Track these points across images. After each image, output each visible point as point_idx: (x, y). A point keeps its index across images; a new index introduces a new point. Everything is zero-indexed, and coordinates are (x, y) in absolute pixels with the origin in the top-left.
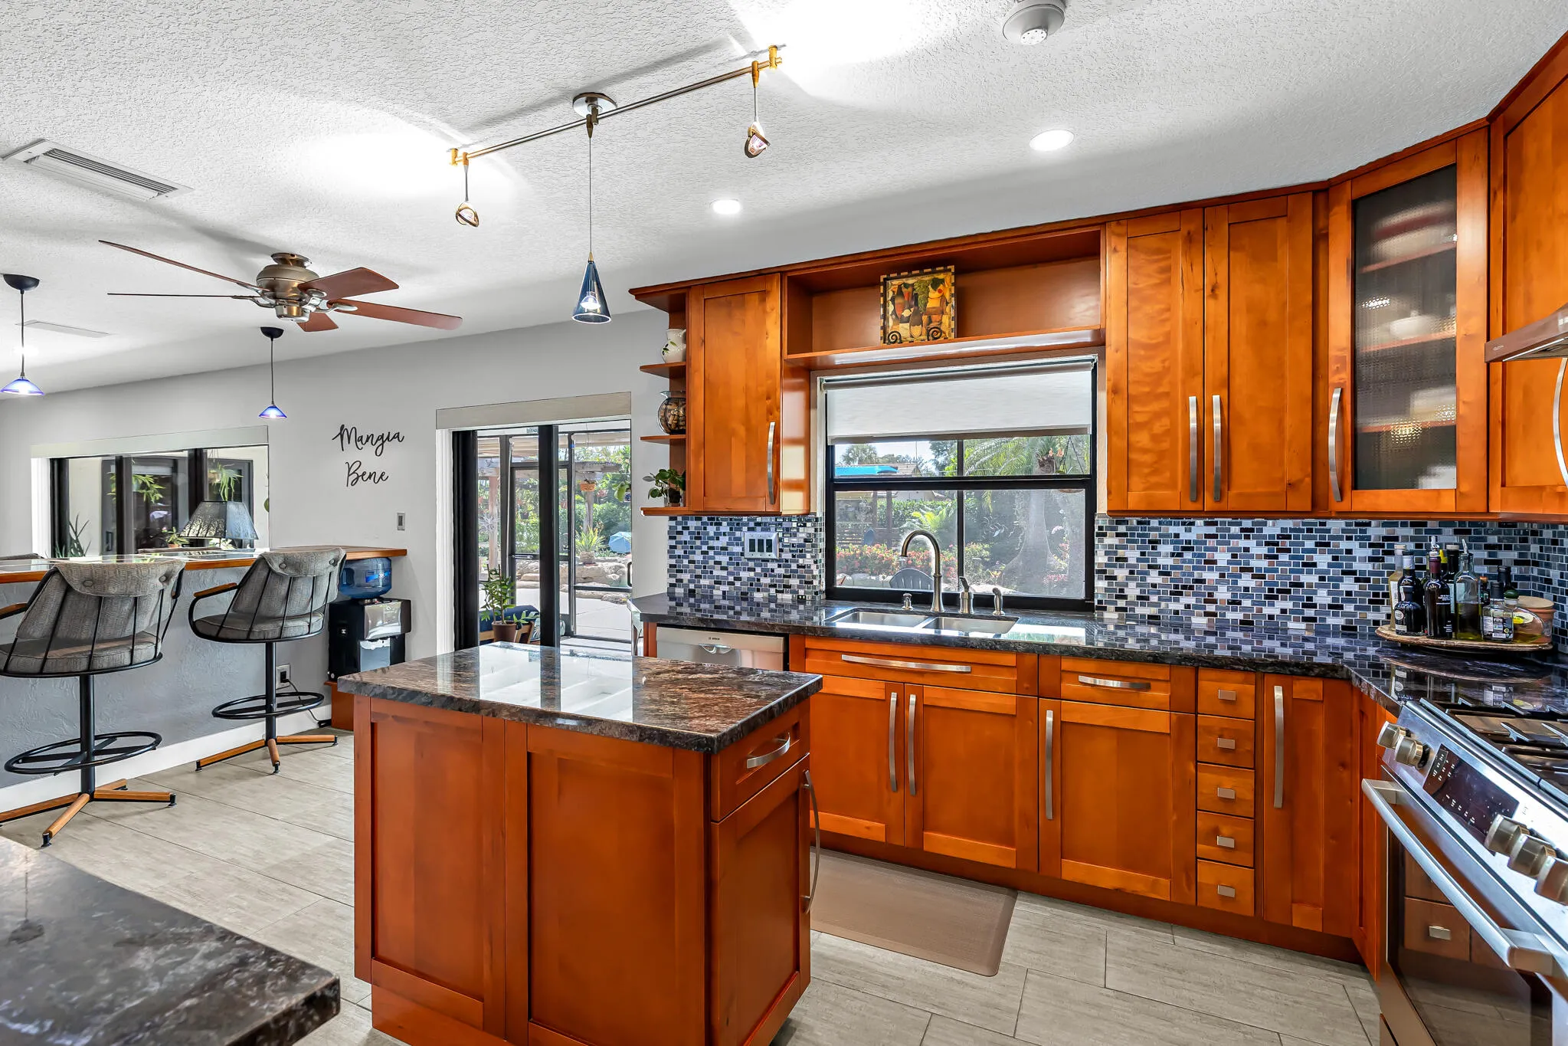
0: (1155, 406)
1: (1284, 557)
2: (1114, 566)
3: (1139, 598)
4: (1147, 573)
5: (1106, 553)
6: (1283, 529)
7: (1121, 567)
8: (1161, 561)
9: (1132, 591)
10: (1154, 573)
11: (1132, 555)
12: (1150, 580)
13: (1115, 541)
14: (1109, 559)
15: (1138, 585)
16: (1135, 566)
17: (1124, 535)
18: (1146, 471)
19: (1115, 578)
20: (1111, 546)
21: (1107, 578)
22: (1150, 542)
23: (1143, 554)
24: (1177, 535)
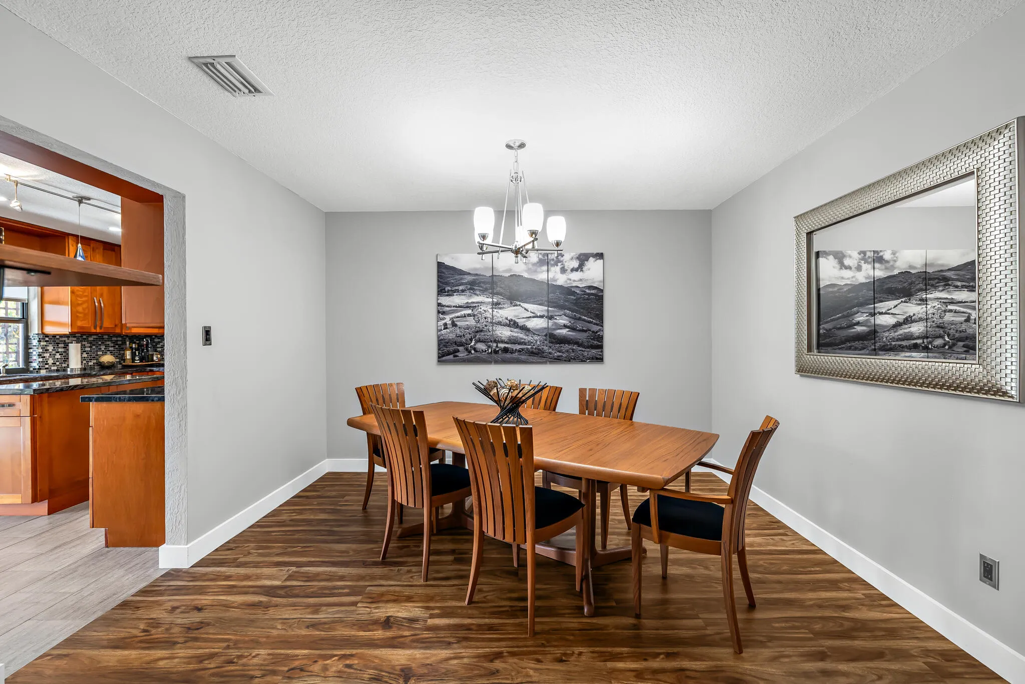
0: (84, 299)
1: (94, 347)
2: (44, 353)
3: (53, 364)
4: (55, 355)
5: (42, 348)
6: (94, 339)
7: (47, 353)
8: (60, 350)
9: (51, 361)
10: (58, 354)
11: (50, 348)
12: (56, 357)
13: (45, 343)
14: (43, 350)
15: (52, 359)
16: (51, 352)
17: (48, 341)
18: (82, 319)
19: (44, 357)
20: (43, 345)
21: (42, 357)
22: (57, 343)
23: (54, 348)
24: (65, 341)
